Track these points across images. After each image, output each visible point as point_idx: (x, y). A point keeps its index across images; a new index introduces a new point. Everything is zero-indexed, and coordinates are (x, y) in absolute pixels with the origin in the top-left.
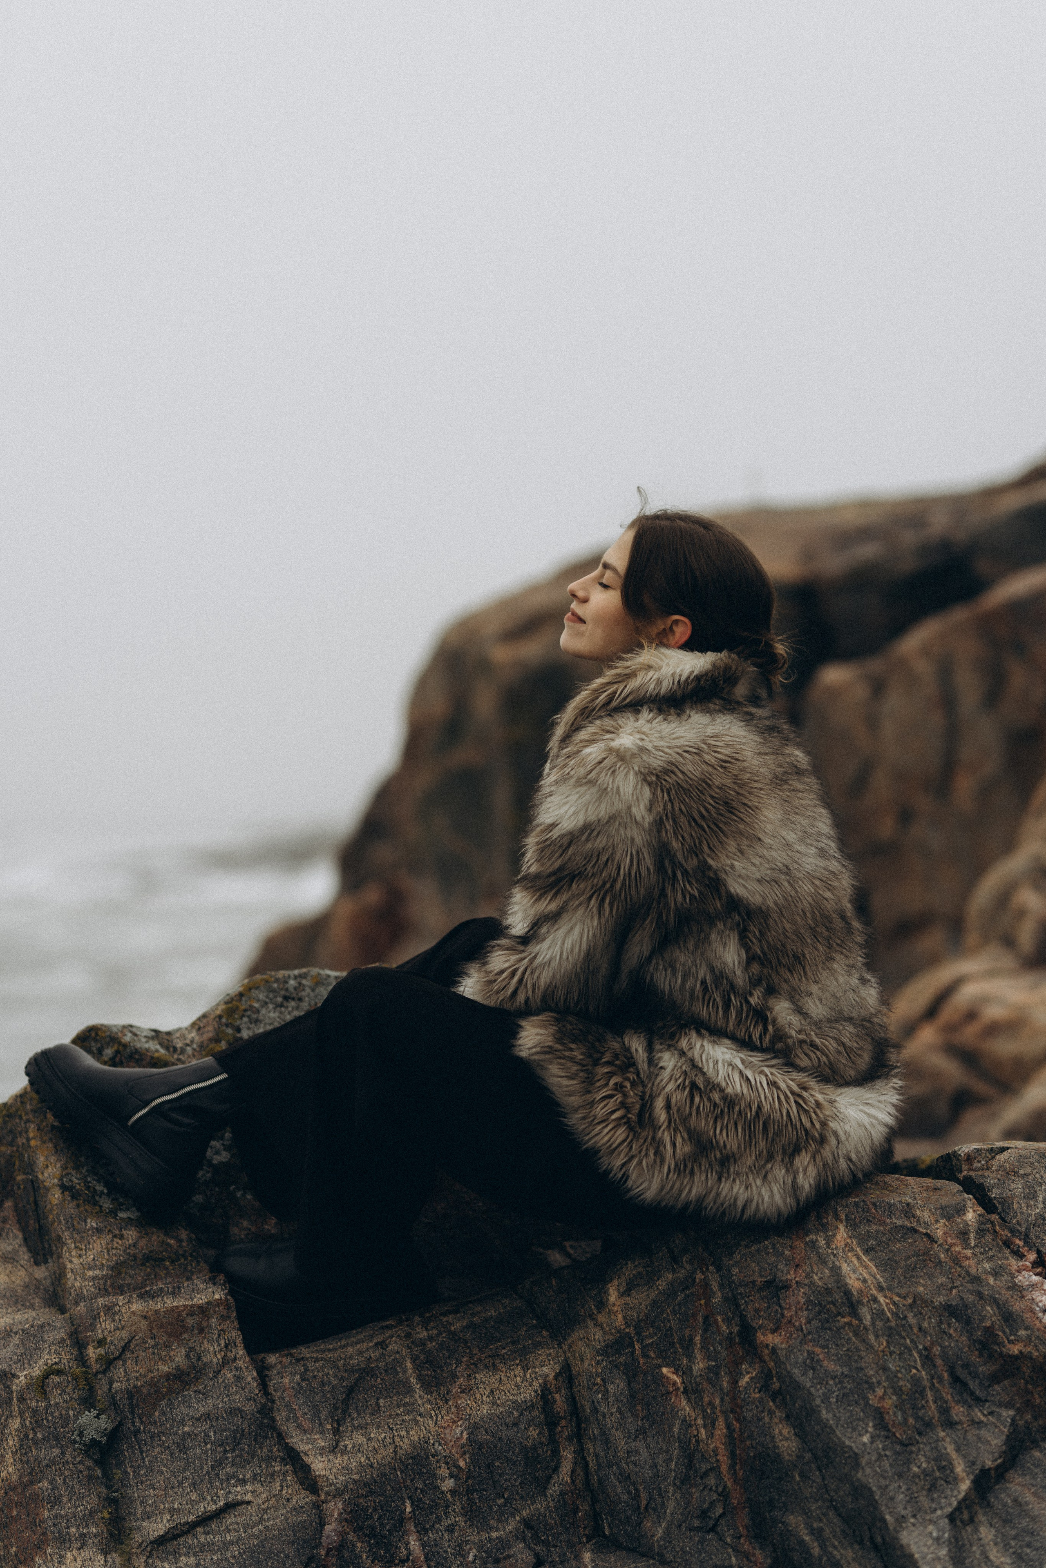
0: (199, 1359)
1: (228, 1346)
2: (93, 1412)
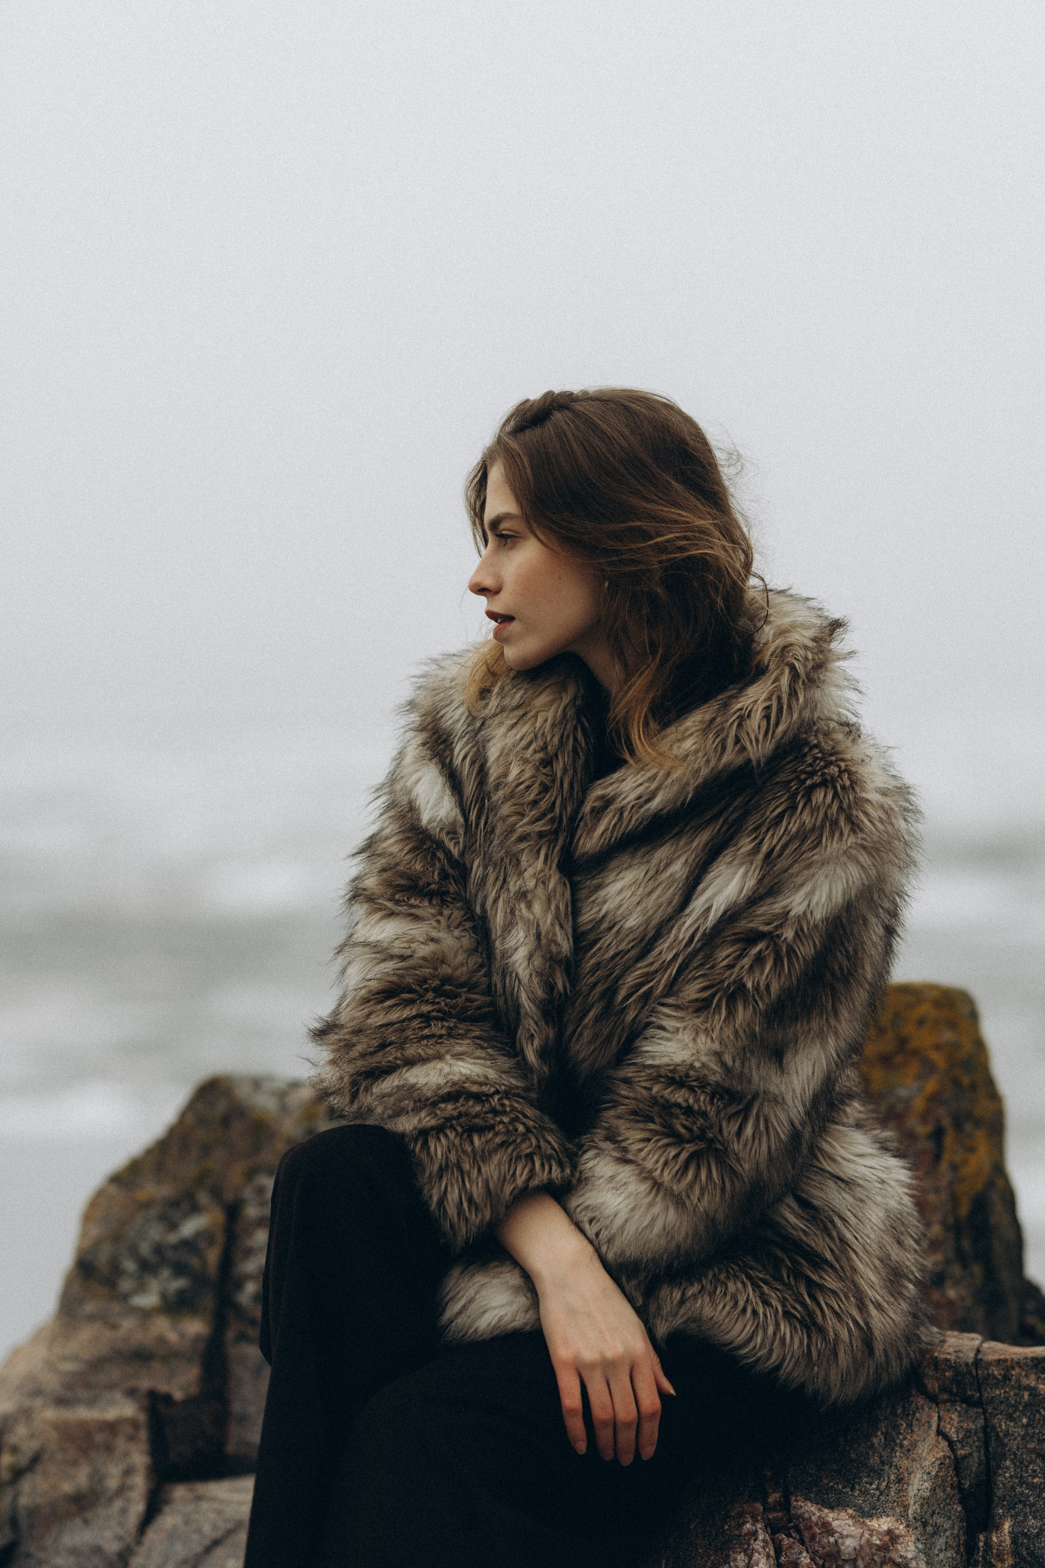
0: (100, 1481)
1: (128, 1472)
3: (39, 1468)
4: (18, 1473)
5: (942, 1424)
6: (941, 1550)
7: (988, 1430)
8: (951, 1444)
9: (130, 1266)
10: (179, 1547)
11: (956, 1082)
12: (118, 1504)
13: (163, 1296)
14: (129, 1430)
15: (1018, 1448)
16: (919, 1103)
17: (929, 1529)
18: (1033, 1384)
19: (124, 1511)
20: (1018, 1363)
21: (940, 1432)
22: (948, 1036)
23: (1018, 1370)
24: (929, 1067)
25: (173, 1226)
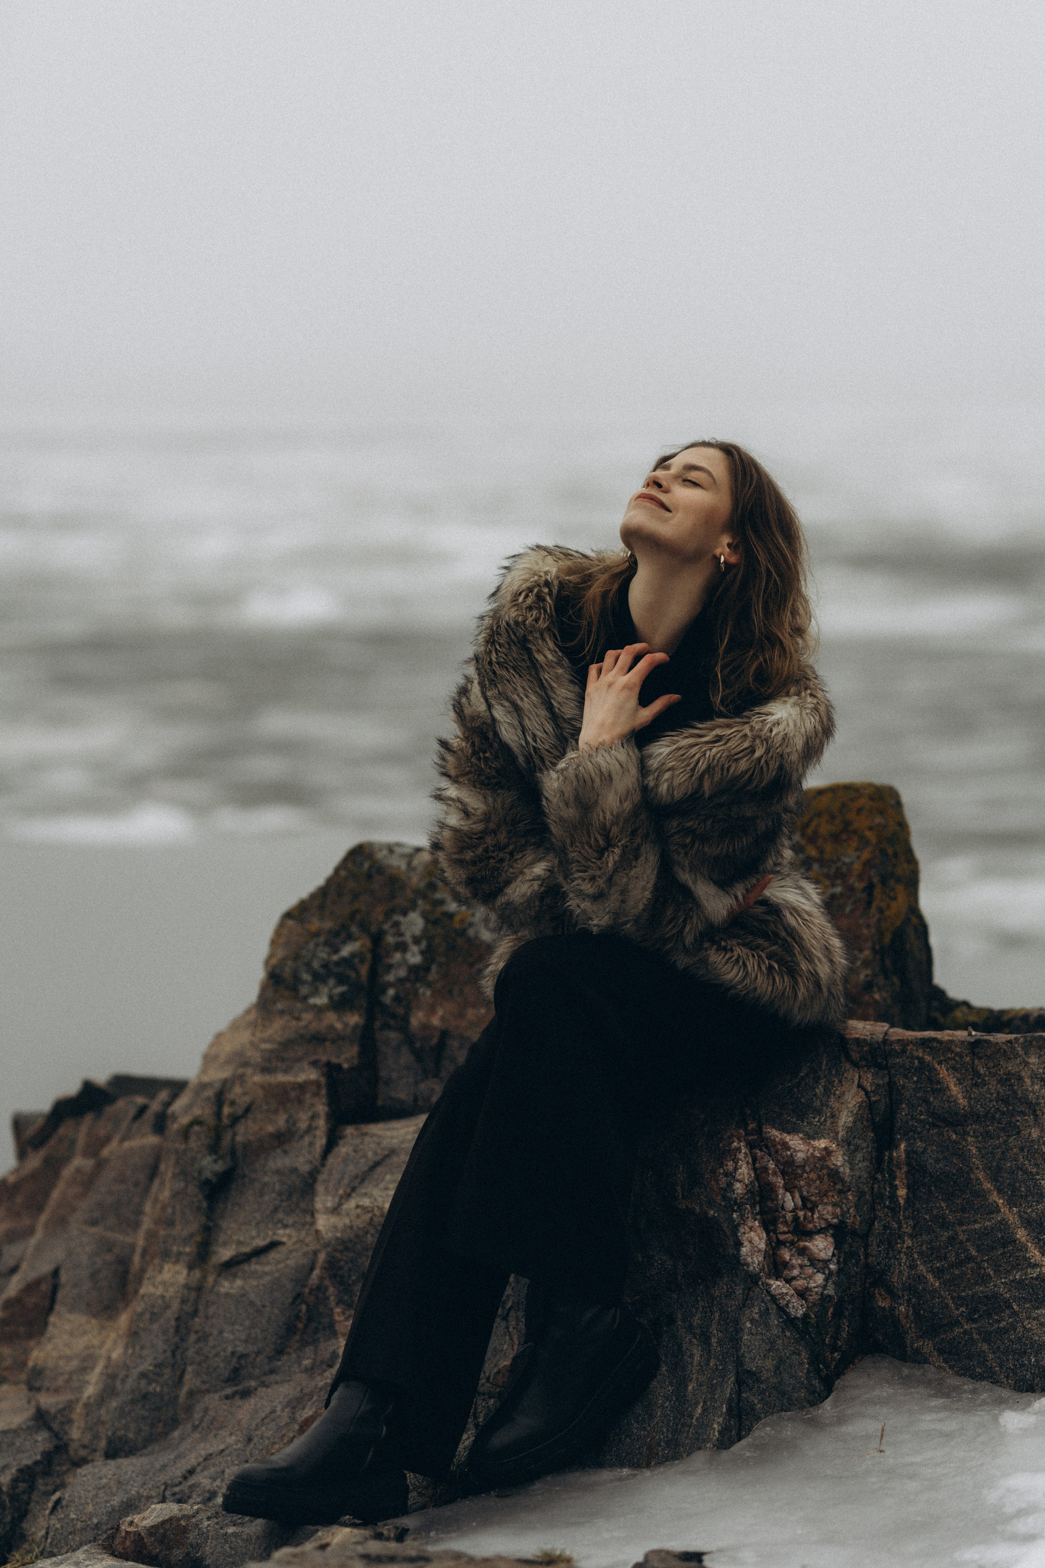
0: (294, 1124)
1: (313, 1117)
2: (214, 1157)
3: (250, 1115)
4: (235, 1120)
5: (861, 1080)
6: (860, 1161)
7: (891, 1085)
8: (867, 1093)
9: (306, 977)
10: (351, 1167)
11: (883, 852)
12: (307, 1139)
13: (331, 997)
14: (314, 1089)
15: (911, 1097)
16: (857, 867)
17: (852, 1147)
18: (921, 1055)
19: (311, 1144)
20: (911, 1042)
21: (860, 1086)
22: (878, 820)
23: (911, 1046)
24: (864, 842)
25: (336, 951)
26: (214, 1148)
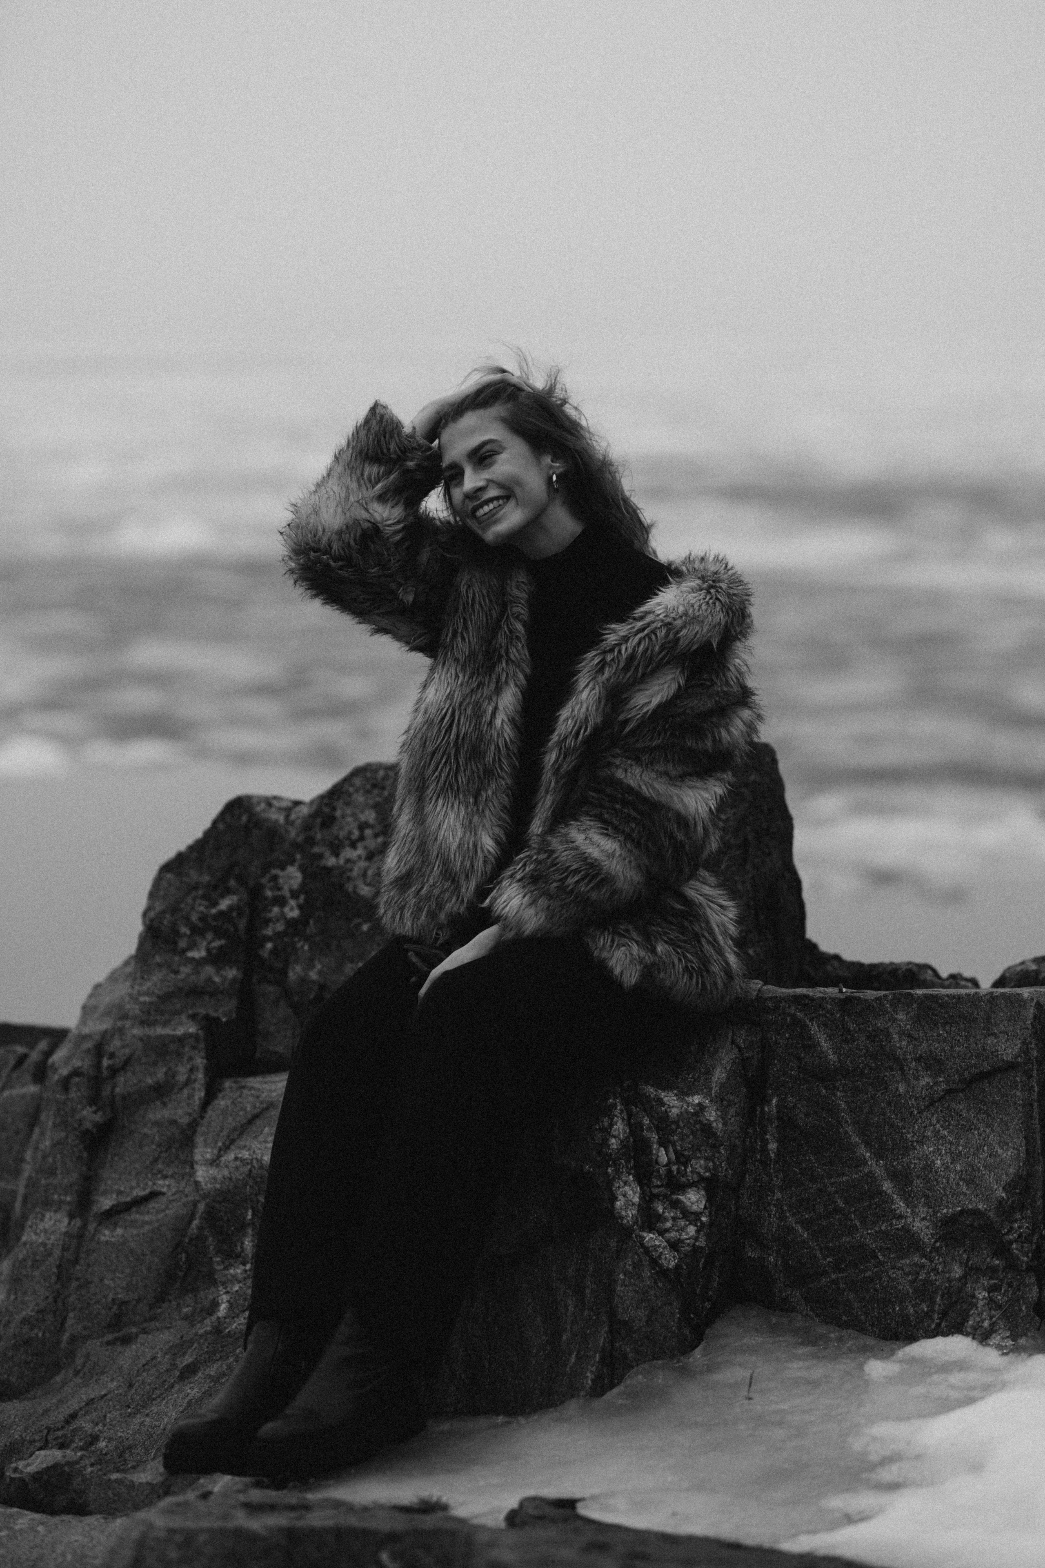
0: (173, 1077)
1: (192, 1070)
2: (94, 1108)
3: (129, 1067)
4: (114, 1071)
5: (735, 1037)
6: (733, 1116)
7: (763, 1041)
8: (740, 1050)
9: (185, 930)
10: (230, 1120)
11: (758, 808)
12: (186, 1091)
13: (208, 950)
14: (192, 1041)
15: (782, 1053)
17: (725, 1102)
18: (793, 1012)
19: (190, 1097)
20: (784, 999)
21: (733, 1042)
23: (784, 1003)
25: (215, 904)
26: (94, 1100)
